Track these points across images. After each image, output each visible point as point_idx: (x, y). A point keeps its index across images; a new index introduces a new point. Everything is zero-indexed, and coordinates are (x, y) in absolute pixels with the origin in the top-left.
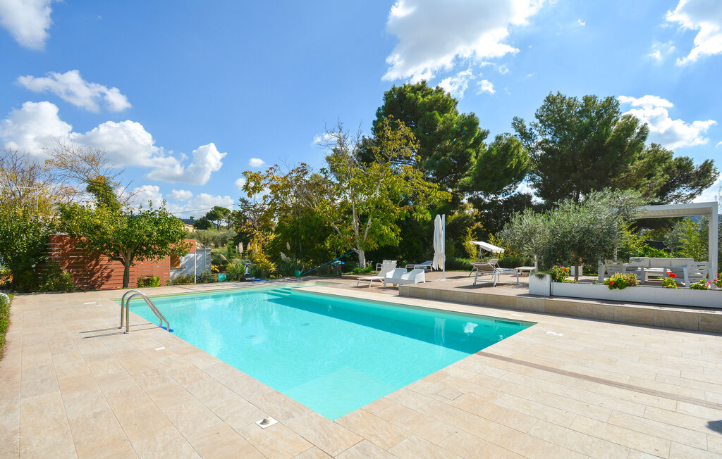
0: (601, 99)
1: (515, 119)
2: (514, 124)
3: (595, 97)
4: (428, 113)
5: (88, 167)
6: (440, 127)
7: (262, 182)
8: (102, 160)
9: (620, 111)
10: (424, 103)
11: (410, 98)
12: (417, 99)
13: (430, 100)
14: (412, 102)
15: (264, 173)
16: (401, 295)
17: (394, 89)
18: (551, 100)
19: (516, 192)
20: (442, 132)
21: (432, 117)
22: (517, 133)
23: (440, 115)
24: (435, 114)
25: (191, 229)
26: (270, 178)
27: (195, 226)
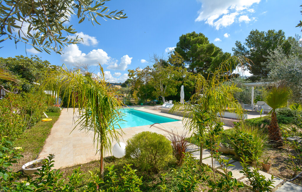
0: (277, 31)
1: (237, 42)
2: (236, 44)
3: (274, 30)
4: (194, 45)
5: (85, 70)
6: (198, 50)
7: (134, 73)
8: (89, 67)
9: (285, 36)
10: (193, 41)
11: (188, 39)
12: (191, 39)
13: (196, 39)
14: (188, 41)
15: (135, 70)
16: (161, 112)
17: (182, 36)
18: (252, 33)
19: (233, 73)
20: (199, 52)
21: (195, 46)
22: (237, 48)
23: (199, 45)
24: (197, 45)
25: (120, 87)
26: (137, 72)
27: (121, 86)
